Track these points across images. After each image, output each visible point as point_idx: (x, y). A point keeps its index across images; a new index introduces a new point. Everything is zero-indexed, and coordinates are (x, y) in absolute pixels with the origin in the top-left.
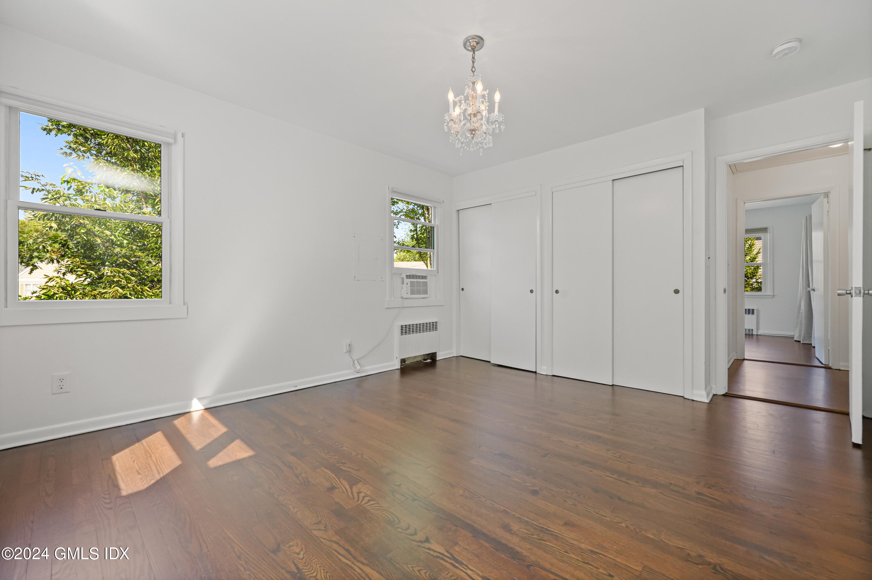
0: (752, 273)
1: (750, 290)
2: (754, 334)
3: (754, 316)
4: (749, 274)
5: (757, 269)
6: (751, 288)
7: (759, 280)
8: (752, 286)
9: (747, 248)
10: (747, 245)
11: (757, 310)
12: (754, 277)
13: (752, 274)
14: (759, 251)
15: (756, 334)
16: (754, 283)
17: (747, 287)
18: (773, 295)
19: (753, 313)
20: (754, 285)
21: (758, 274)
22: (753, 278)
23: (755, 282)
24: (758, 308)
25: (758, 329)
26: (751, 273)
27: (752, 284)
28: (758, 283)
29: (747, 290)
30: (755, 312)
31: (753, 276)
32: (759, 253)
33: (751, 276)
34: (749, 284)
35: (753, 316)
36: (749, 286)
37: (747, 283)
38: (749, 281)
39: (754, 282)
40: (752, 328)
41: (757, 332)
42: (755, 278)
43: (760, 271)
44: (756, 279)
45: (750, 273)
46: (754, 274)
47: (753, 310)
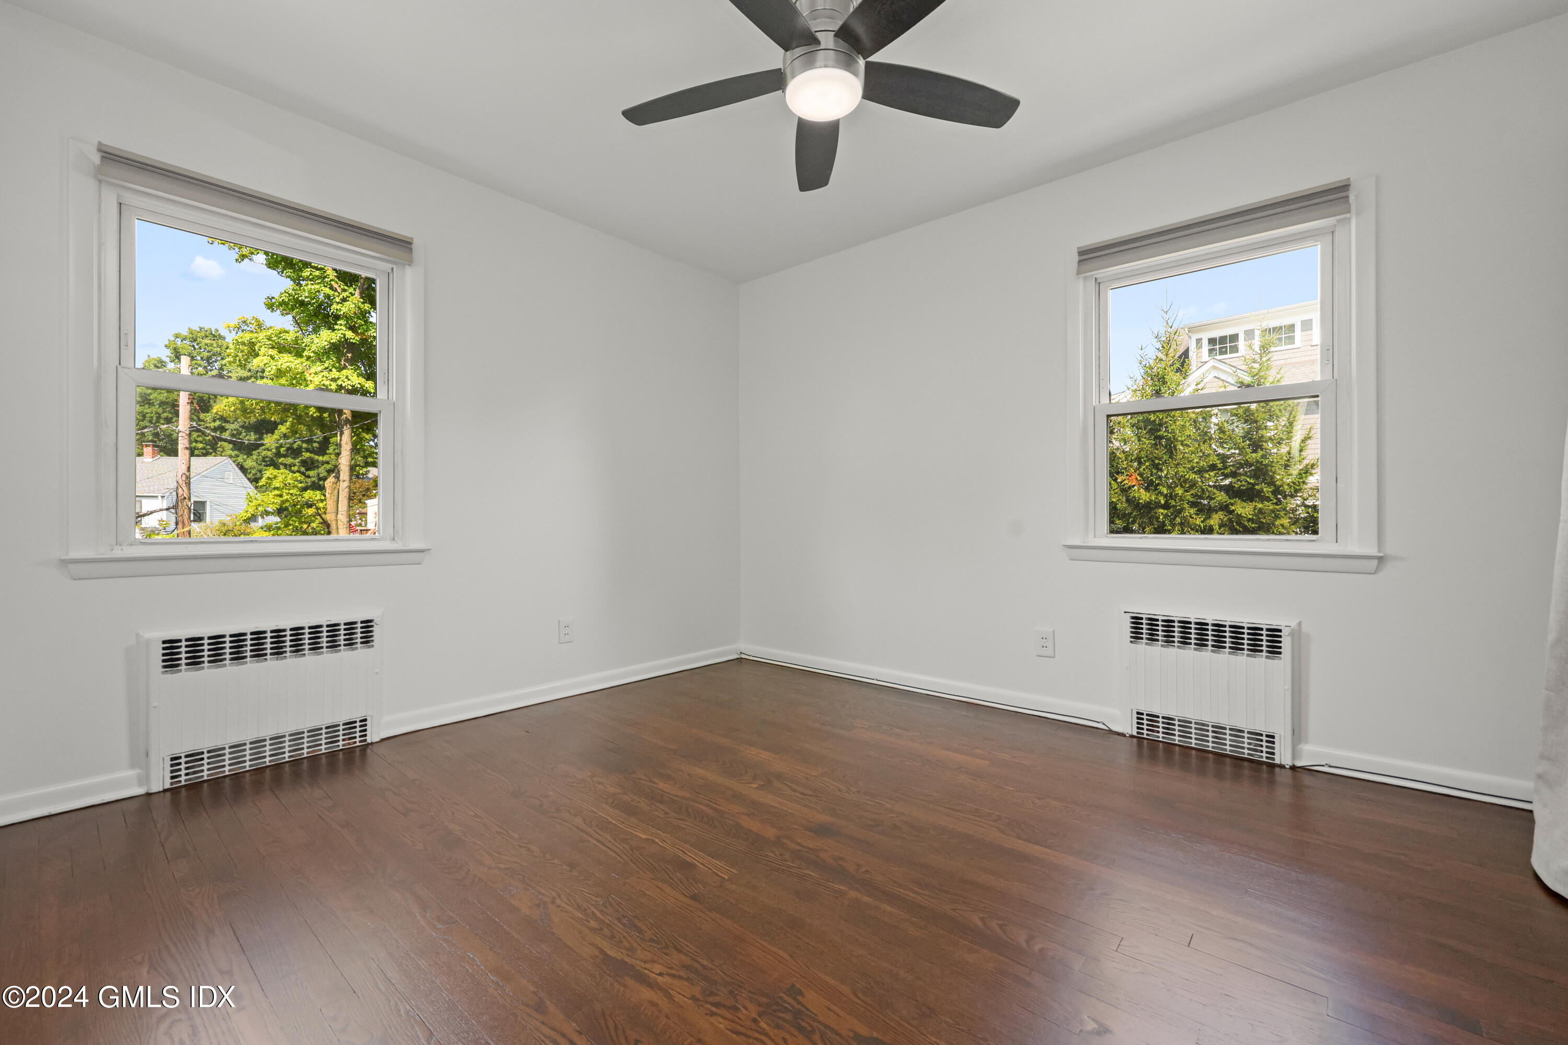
0: (1294, 483)
1: (1289, 522)
2: (1277, 761)
3: (1284, 663)
4: (1286, 487)
5: (1304, 475)
6: (1290, 518)
7: (1309, 502)
8: (1293, 513)
9: (1283, 426)
10: (1284, 421)
11: (1297, 634)
12: (1298, 494)
13: (1294, 488)
14: (1308, 435)
15: (1287, 761)
16: (1299, 506)
17: (1283, 517)
18: (1381, 554)
19: (1275, 650)
20: (1298, 513)
21: (1305, 486)
22: (1296, 496)
23: (1301, 506)
24: (1300, 624)
25: (1298, 734)
26: (1291, 484)
27: (1294, 511)
28: (1307, 507)
29: (1282, 523)
30: (1286, 643)
31: (1296, 491)
32: (1309, 438)
33: (1290, 491)
34: (1286, 511)
35: (1274, 663)
36: (1285, 514)
37: (1281, 508)
38: (1287, 503)
39: (1297, 505)
40: (1270, 730)
41: (1294, 756)
42: (1300, 497)
43: (1313, 480)
44: (1304, 499)
45: (1288, 485)
46: (1298, 486)
47: (1275, 634)
